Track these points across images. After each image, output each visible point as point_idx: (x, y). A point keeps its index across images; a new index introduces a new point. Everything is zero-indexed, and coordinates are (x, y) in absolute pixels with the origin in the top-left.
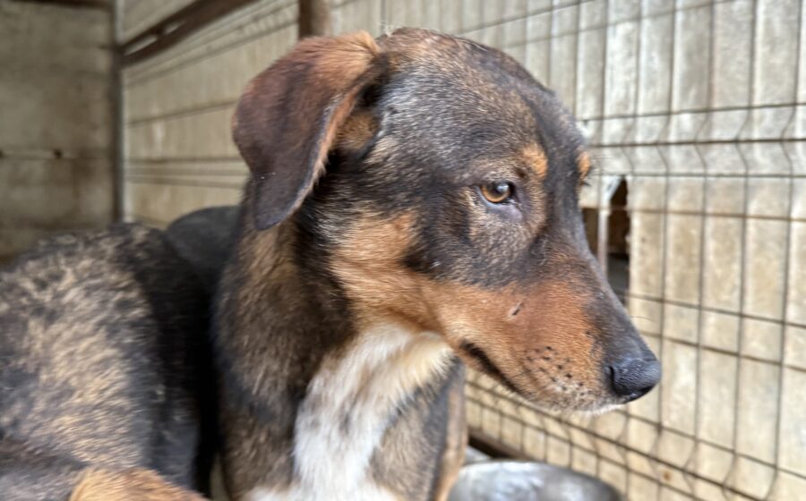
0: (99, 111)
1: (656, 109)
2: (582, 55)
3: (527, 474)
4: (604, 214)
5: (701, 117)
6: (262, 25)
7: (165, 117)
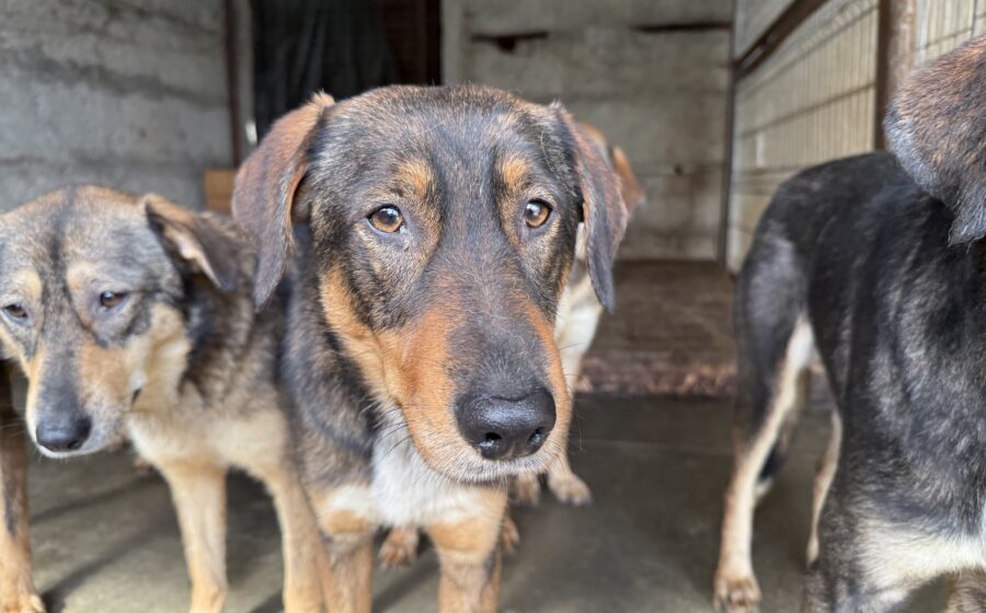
0: (718, 126)
6: (848, 16)
7: (766, 127)
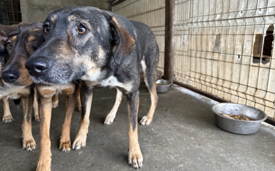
3: (234, 106)
4: (265, 36)
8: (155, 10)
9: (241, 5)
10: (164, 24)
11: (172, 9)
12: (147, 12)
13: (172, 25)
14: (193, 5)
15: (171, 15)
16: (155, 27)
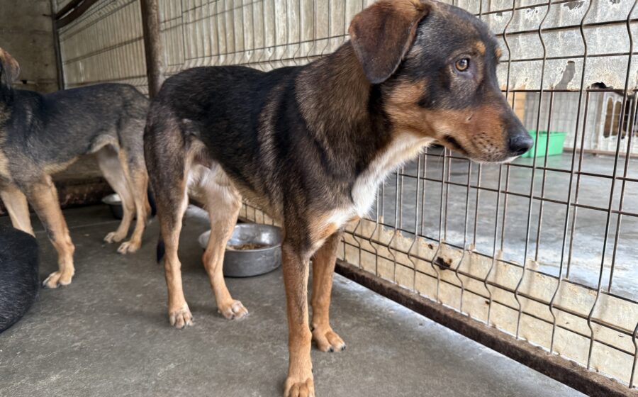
0: (49, 55)
1: (295, 41)
2: (266, 13)
5: (312, 43)
7: (83, 57)
8: (132, 41)
9: (247, 38)
10: (145, 73)
11: (154, 41)
12: (121, 45)
13: (157, 72)
14: (187, 35)
15: (153, 53)
16: (136, 77)
